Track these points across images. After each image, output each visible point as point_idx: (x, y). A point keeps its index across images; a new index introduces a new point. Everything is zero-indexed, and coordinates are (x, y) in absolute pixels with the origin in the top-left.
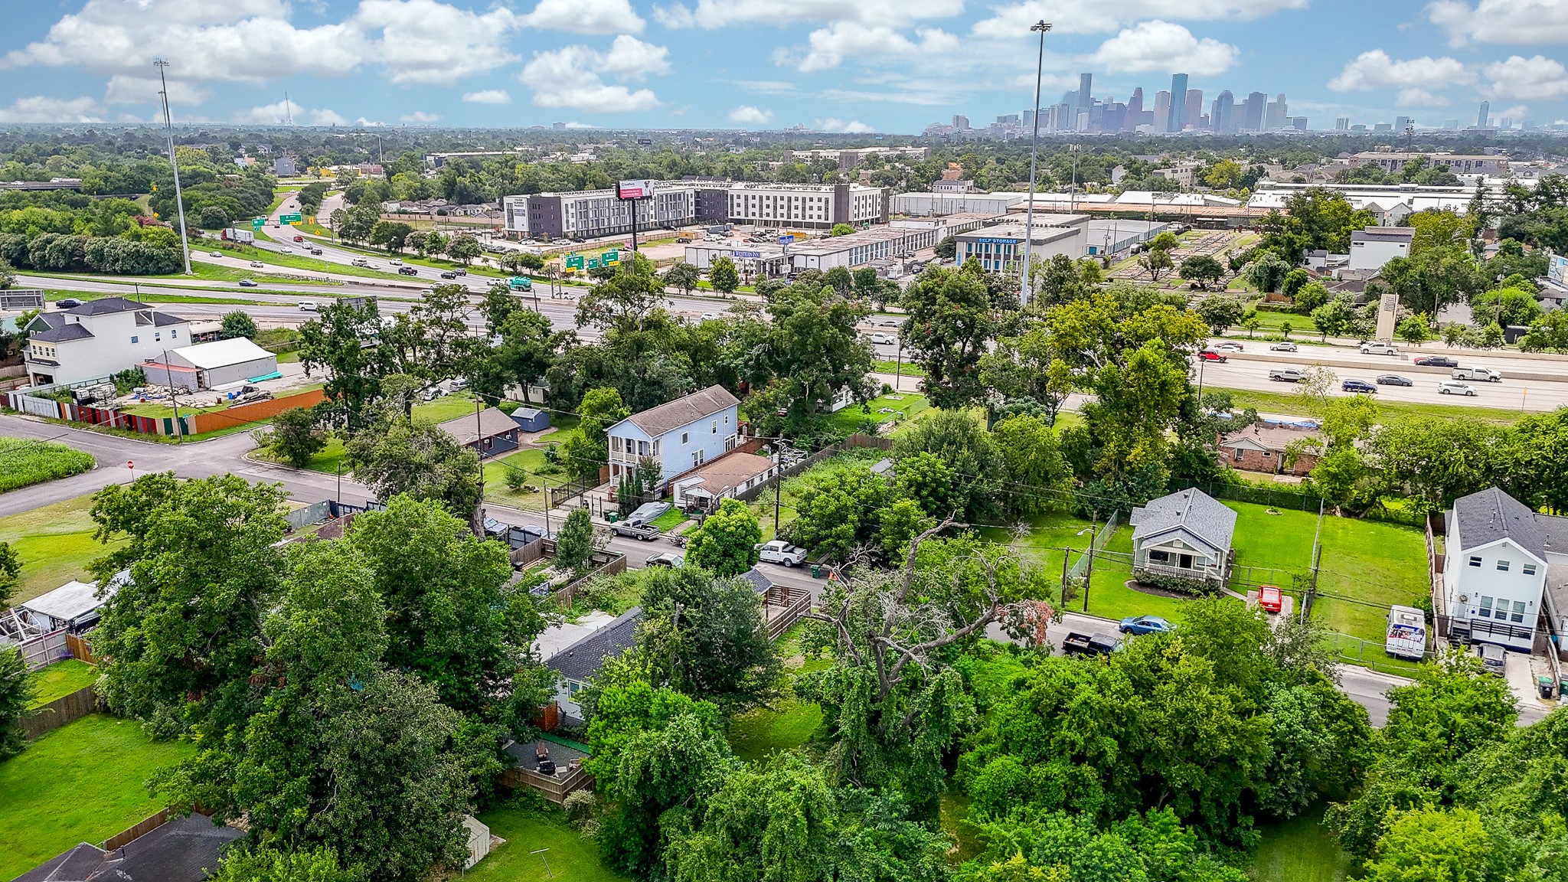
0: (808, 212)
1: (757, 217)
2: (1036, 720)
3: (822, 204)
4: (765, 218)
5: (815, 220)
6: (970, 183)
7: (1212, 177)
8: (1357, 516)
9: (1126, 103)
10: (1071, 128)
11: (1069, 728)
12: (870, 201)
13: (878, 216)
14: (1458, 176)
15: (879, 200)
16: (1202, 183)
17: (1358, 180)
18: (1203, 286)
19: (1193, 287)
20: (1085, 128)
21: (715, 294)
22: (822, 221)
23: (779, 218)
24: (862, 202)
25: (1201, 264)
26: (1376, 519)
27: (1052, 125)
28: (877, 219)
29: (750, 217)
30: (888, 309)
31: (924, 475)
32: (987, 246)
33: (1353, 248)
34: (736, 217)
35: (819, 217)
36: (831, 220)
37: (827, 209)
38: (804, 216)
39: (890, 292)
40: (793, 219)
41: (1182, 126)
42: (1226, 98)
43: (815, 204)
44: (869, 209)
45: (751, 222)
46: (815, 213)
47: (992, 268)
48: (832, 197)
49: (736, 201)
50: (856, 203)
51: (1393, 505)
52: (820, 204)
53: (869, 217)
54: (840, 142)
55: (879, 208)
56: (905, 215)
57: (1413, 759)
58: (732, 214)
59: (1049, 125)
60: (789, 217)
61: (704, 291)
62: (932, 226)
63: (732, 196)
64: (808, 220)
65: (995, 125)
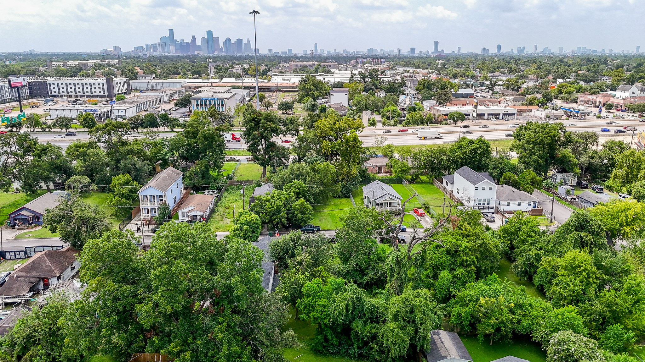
0: (93, 90)
1: (66, 93)
2: (449, 257)
3: (101, 86)
4: (70, 94)
5: (98, 94)
6: (154, 76)
7: (250, 71)
8: (413, 183)
9: (190, 42)
10: (168, 52)
11: (463, 256)
12: (122, 84)
13: (126, 91)
14: (332, 70)
15: (126, 84)
16: (247, 74)
17: (302, 72)
18: (287, 113)
19: (283, 113)
20: (174, 52)
21: (83, 130)
22: (102, 94)
23: (78, 94)
24: (119, 85)
25: (286, 104)
26: (418, 183)
27: (160, 51)
28: (126, 92)
29: (62, 93)
30: (175, 130)
31: (299, 189)
32: (205, 101)
33: (331, 96)
34: (53, 94)
35: (100, 92)
36: (106, 93)
37: (103, 89)
38: (92, 92)
39: (176, 123)
40: (86, 94)
41: (213, 52)
42: (228, 40)
43: (97, 86)
44: (122, 88)
45: (62, 96)
46: (97, 90)
47: (221, 110)
48: (105, 83)
49: (52, 86)
50: (117, 85)
51: (423, 178)
52: (99, 86)
53: (123, 92)
54: (62, 57)
55: (126, 87)
56: (135, 90)
57: (531, 244)
58: (51, 93)
59: (158, 51)
60: (84, 92)
61: (76, 129)
62: (161, 94)
63: (50, 84)
64: (94, 94)
65: (134, 51)
